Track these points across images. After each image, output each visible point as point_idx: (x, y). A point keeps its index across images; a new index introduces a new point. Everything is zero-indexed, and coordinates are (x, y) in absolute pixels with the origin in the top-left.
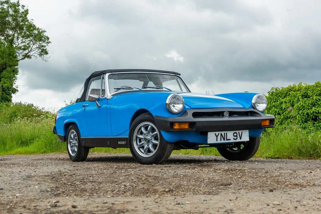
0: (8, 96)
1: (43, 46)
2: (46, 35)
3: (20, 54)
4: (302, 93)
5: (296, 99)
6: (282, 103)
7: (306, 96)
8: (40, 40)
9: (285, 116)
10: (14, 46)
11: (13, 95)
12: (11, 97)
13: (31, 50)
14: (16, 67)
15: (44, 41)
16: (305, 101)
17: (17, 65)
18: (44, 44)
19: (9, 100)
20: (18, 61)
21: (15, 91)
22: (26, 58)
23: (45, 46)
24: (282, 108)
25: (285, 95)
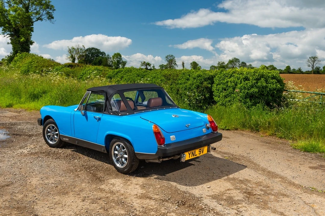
0: (27, 47)
1: (50, 13)
2: (52, 5)
3: (34, 17)
4: (244, 77)
5: (240, 81)
6: (227, 82)
7: (246, 79)
8: (48, 8)
9: (230, 92)
10: (30, 11)
11: (30, 46)
12: (30, 47)
13: (42, 15)
14: (32, 26)
15: (51, 9)
16: (246, 84)
17: (33, 25)
18: (51, 11)
19: (28, 50)
20: (33, 22)
21: (32, 43)
22: (39, 21)
23: (51, 13)
24: (228, 85)
25: (231, 76)
